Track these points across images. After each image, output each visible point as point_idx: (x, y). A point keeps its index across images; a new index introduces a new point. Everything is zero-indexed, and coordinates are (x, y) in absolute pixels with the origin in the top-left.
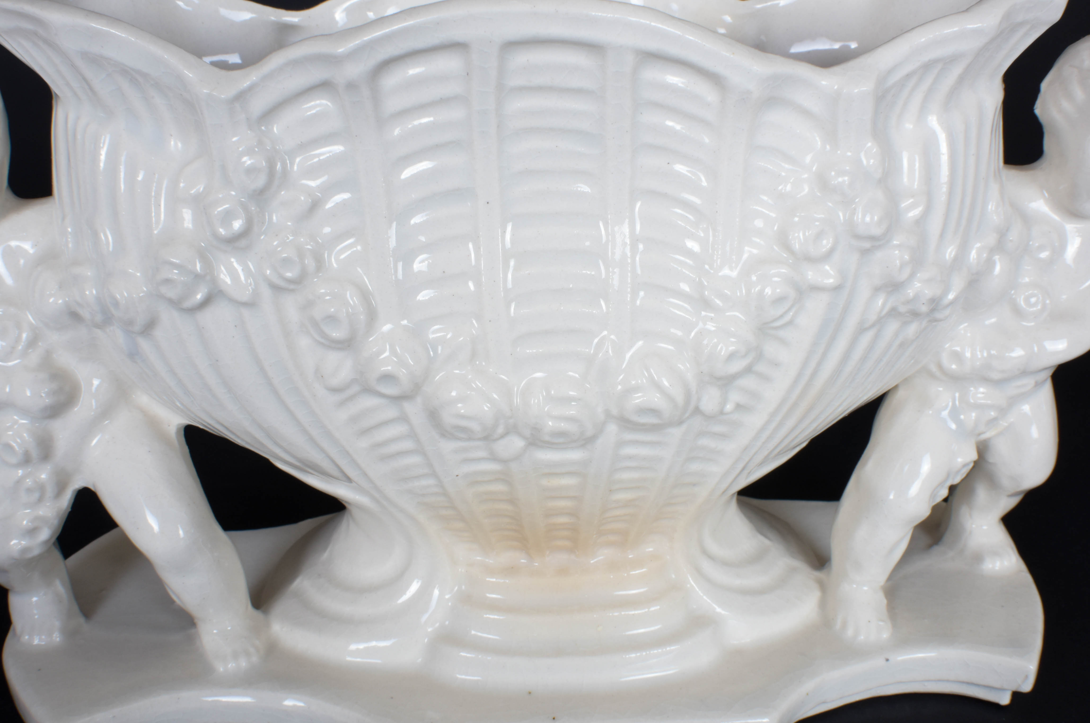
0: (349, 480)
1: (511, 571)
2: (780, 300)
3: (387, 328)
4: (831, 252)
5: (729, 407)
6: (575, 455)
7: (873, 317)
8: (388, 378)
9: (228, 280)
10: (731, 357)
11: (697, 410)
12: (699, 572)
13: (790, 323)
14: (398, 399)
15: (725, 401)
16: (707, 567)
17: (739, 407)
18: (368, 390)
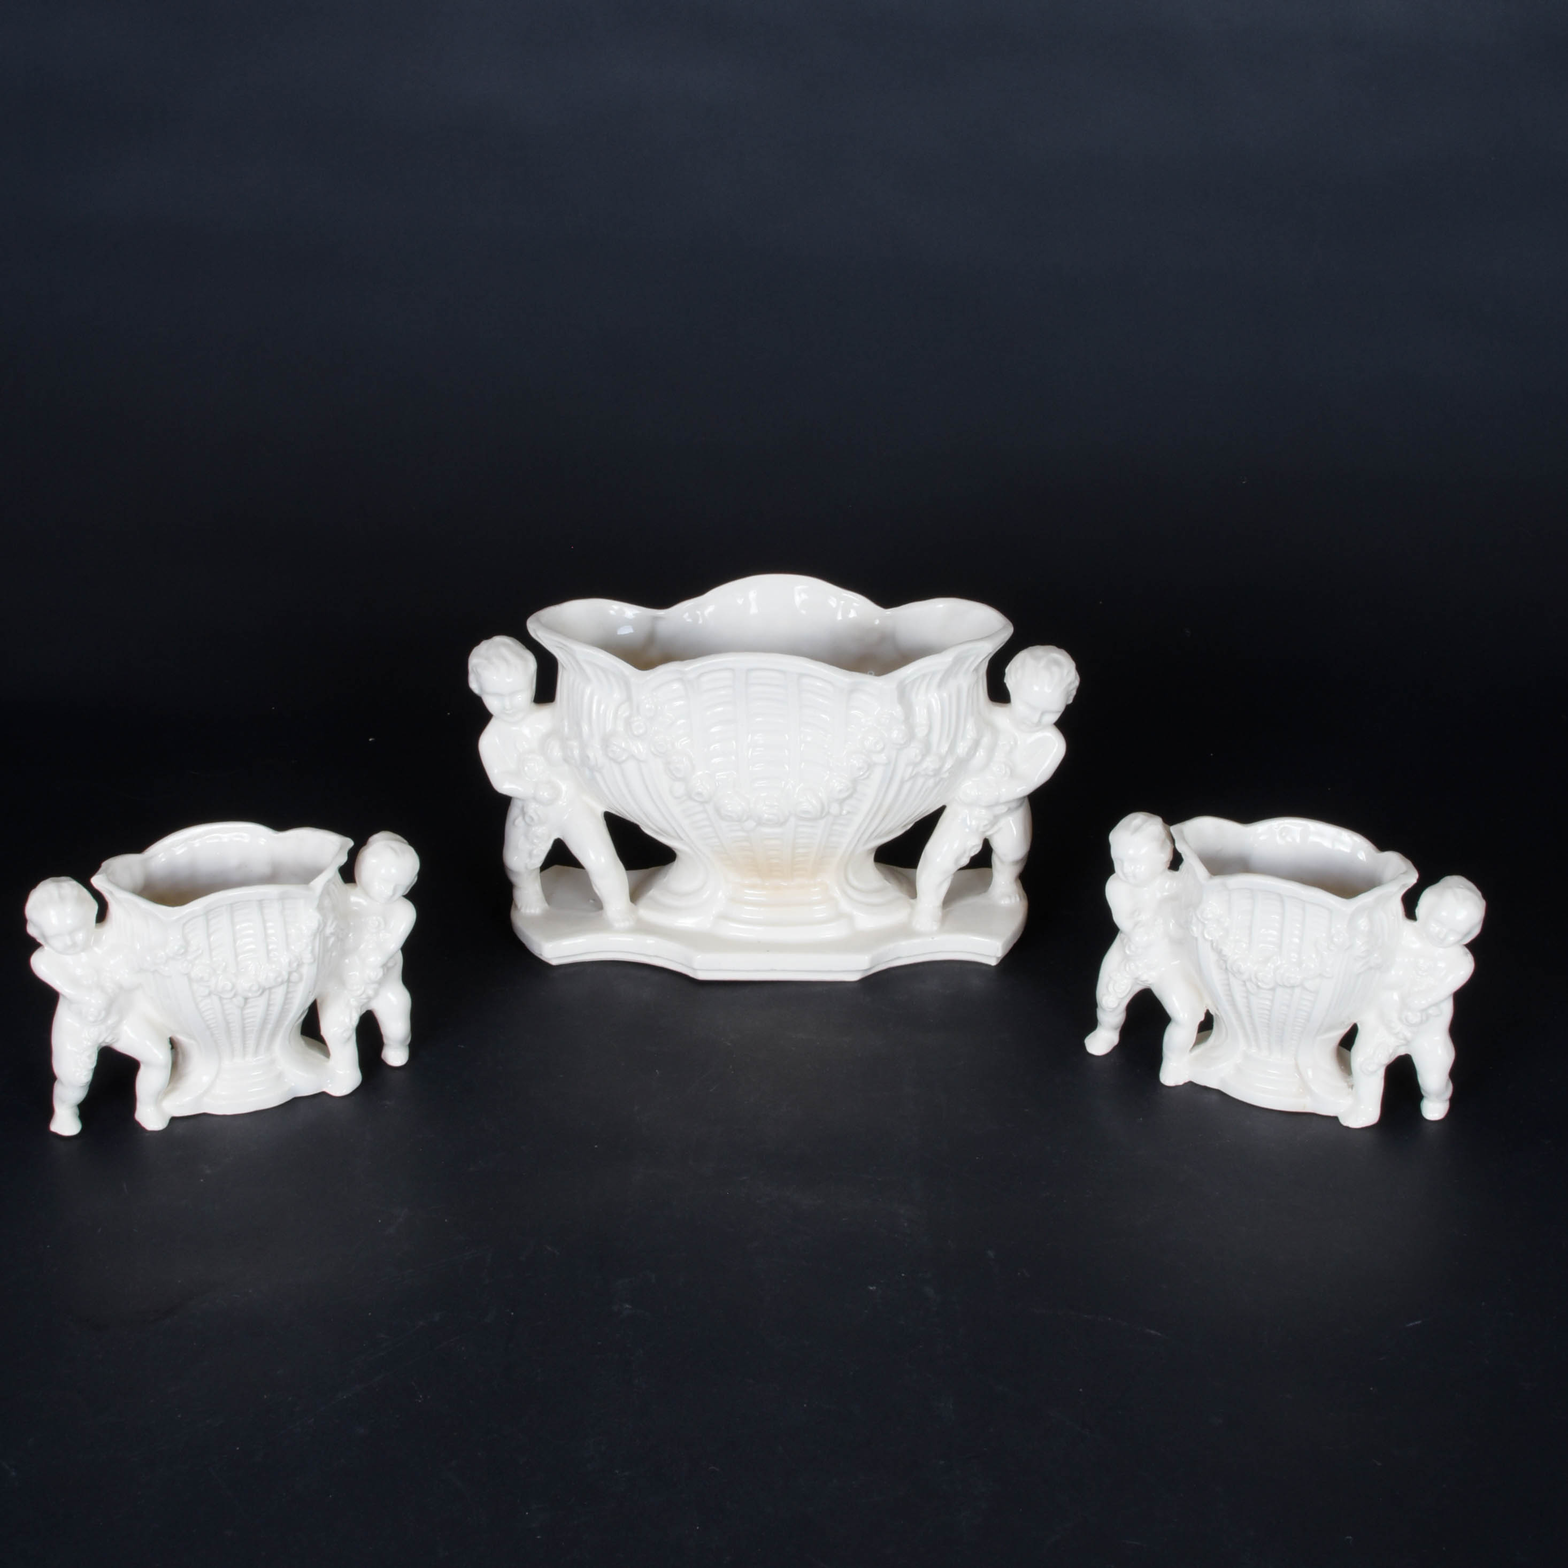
0: (682, 839)
1: (753, 887)
2: (860, 769)
3: (699, 773)
4: (883, 749)
5: (844, 812)
6: (778, 830)
7: (907, 776)
8: (699, 794)
9: (636, 751)
10: (840, 791)
11: (828, 813)
12: (844, 893)
13: (868, 777)
14: (702, 803)
15: (841, 810)
16: (851, 892)
17: (849, 813)
18: (691, 798)
